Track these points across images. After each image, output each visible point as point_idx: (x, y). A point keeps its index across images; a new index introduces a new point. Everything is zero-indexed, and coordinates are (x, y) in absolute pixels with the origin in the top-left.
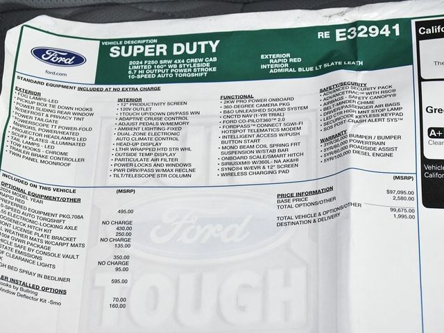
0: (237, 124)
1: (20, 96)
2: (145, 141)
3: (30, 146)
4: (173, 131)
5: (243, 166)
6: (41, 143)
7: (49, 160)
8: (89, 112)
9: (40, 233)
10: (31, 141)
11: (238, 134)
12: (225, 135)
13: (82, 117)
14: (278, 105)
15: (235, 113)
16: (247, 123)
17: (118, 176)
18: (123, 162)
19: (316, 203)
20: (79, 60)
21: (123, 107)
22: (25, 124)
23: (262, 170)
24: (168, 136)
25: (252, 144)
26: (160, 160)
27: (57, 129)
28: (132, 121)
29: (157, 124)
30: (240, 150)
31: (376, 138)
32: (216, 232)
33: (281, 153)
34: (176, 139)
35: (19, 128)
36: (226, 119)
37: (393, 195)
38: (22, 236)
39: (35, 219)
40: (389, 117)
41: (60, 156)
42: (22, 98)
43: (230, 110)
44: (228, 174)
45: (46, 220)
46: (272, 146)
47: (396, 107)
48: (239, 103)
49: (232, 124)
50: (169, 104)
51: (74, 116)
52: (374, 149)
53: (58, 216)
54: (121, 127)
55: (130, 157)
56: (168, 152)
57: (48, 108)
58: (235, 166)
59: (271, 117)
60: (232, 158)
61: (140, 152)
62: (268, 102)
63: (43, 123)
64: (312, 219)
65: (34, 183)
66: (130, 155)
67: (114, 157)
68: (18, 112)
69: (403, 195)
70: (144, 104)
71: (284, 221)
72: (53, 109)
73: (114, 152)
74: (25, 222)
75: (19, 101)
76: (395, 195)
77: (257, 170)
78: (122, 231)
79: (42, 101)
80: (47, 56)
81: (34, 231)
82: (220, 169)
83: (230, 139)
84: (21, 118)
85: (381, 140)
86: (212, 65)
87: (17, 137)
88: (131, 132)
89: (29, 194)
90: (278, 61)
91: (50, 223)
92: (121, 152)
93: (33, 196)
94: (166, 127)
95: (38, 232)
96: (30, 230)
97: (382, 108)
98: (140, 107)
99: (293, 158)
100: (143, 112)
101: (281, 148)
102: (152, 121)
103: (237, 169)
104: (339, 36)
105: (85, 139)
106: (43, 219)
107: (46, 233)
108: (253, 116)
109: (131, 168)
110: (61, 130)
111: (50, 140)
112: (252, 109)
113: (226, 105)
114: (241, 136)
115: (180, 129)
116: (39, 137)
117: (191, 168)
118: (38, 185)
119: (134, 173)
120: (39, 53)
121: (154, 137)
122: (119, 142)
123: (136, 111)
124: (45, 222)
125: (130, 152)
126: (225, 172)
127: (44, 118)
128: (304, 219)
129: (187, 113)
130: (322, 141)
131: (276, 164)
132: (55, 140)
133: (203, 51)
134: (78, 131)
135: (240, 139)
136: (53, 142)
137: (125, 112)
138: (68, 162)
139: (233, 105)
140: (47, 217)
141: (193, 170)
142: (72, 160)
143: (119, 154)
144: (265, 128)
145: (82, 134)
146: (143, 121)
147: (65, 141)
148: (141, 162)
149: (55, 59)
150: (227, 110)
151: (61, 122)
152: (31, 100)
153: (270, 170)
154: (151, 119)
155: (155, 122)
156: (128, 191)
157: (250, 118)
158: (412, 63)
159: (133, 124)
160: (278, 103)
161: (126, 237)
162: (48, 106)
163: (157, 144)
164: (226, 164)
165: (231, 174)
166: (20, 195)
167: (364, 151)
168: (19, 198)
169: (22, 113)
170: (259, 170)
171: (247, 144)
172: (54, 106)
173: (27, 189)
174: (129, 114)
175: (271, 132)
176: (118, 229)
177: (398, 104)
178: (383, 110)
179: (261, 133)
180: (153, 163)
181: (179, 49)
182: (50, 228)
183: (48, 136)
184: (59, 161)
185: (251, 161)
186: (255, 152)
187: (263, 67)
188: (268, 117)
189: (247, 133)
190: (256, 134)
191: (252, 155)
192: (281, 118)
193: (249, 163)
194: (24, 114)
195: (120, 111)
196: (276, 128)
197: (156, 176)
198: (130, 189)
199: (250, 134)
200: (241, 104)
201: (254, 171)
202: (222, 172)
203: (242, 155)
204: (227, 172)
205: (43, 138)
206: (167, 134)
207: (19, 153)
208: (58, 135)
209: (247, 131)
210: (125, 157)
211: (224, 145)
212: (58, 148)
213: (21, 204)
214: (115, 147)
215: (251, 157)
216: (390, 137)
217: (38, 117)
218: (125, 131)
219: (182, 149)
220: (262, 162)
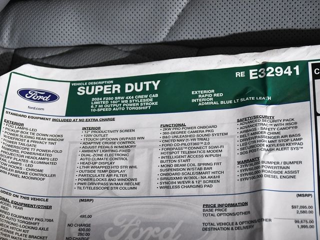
0: (173, 147)
1: (7, 127)
2: (102, 161)
3: (14, 165)
4: (124, 153)
5: (177, 181)
6: (23, 163)
7: (28, 176)
8: (60, 138)
9: (20, 233)
10: (15, 161)
11: (174, 155)
12: (164, 155)
13: (55, 141)
14: (205, 131)
15: (171, 138)
16: (180, 146)
17: (80, 188)
18: (85, 178)
19: (233, 214)
20: (53, 97)
21: (86, 134)
22: (11, 148)
23: (191, 184)
24: (120, 157)
25: (184, 163)
26: (113, 176)
27: (35, 152)
28: (92, 145)
29: (112, 147)
30: (175, 168)
31: (283, 163)
32: (156, 233)
33: (206, 171)
34: (126, 159)
35: (6, 151)
36: (165, 143)
37: (296, 209)
38: (5, 235)
39: (16, 222)
40: (292, 146)
41: (37, 173)
42: (9, 128)
43: (167, 135)
44: (165, 187)
45: (25, 222)
46: (199, 165)
47: (298, 138)
48: (174, 131)
49: (169, 147)
50: (121, 131)
51: (49, 141)
52: (281, 172)
53: (34, 219)
54: (84, 149)
55: (90, 173)
56: (120, 170)
57: (29, 135)
58: (171, 181)
59: (199, 142)
60: (169, 174)
61: (98, 169)
62: (197, 129)
63: (25, 147)
64: (231, 227)
65: (16, 194)
66: (90, 171)
67: (78, 173)
68: (6, 139)
69: (304, 210)
70: (102, 132)
71: (208, 227)
72: (33, 136)
73: (79, 169)
74: (8, 225)
75: (7, 130)
76: (298, 209)
77: (187, 184)
78: (83, 232)
79: (25, 130)
80: (29, 95)
81: (15, 231)
82: (159, 183)
83: (167, 159)
84: (8, 143)
85: (287, 165)
86: (155, 100)
87: (4, 158)
88: (92, 154)
89: (12, 203)
90: (205, 95)
91: (28, 225)
92: (83, 169)
93: (15, 204)
94: (119, 149)
95: (18, 232)
96: (12, 230)
97: (286, 138)
98: (99, 133)
99: (216, 175)
100: (101, 138)
101: (207, 167)
102: (108, 145)
103: (172, 183)
104: (252, 75)
105: (56, 159)
106: (23, 222)
107: (24, 233)
108: (185, 141)
109: (90, 182)
110: (38, 152)
111: (30, 160)
112: (184, 135)
113: (165, 131)
114: (175, 157)
115: (129, 151)
116: (21, 158)
117: (136, 182)
118: (20, 195)
119: (93, 186)
120: (23, 93)
121: (109, 157)
122: (82, 161)
123: (96, 137)
124: (23, 224)
125: (90, 169)
126: (162, 185)
127: (26, 143)
128: (223, 226)
129: (135, 138)
130: (239, 163)
131: (202, 180)
132: (34, 160)
133: (148, 89)
134: (51, 153)
135: (175, 159)
136: (32, 162)
137: (88, 138)
138: (43, 177)
139: (170, 131)
140: (26, 220)
141: (138, 184)
142: (46, 175)
143: (82, 171)
144: (194, 150)
145: (55, 155)
146: (101, 145)
147: (41, 161)
148: (99, 178)
149: (35, 97)
150: (165, 135)
151: (39, 146)
152: (16, 129)
153: (197, 184)
154: (107, 143)
155: (110, 145)
156: (88, 200)
157: (183, 142)
158: (309, 100)
159: (93, 147)
160: (205, 130)
161: (85, 236)
162: (29, 133)
163: (111, 163)
164: (164, 179)
165: (168, 187)
166: (5, 204)
167: (273, 174)
168: (4, 206)
169: (8, 140)
170: (189, 184)
171: (180, 163)
172: (33, 134)
173: (11, 198)
174: (90, 139)
175: (199, 154)
176: (79, 230)
177: (299, 135)
178: (287, 140)
179: (191, 154)
180: (108, 178)
181: (129, 88)
182: (27, 229)
183: (28, 157)
184: (36, 176)
185: (183, 176)
186: (186, 169)
187: (194, 100)
188: (197, 141)
189: (180, 154)
190: (187, 155)
191: (184, 171)
192: (207, 142)
193: (181, 178)
194: (10, 140)
195: (83, 137)
196: (203, 150)
197: (110, 188)
198: (89, 198)
199: (183, 155)
200: (176, 130)
201: (185, 185)
202: (161, 186)
203: (176, 172)
204: (165, 185)
205: (24, 158)
206: (119, 155)
207: (6, 171)
208: (36, 156)
209: (180, 153)
210: (87, 173)
211: (163, 164)
212: (36, 166)
213: (6, 211)
214: (79, 165)
215: (183, 174)
216: (293, 163)
217: (21, 142)
218: (87, 153)
219: (131, 167)
220: (191, 178)
